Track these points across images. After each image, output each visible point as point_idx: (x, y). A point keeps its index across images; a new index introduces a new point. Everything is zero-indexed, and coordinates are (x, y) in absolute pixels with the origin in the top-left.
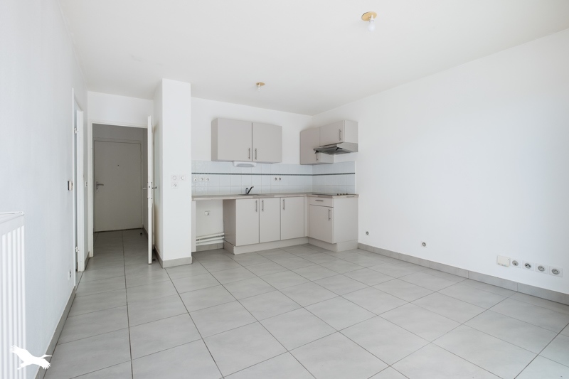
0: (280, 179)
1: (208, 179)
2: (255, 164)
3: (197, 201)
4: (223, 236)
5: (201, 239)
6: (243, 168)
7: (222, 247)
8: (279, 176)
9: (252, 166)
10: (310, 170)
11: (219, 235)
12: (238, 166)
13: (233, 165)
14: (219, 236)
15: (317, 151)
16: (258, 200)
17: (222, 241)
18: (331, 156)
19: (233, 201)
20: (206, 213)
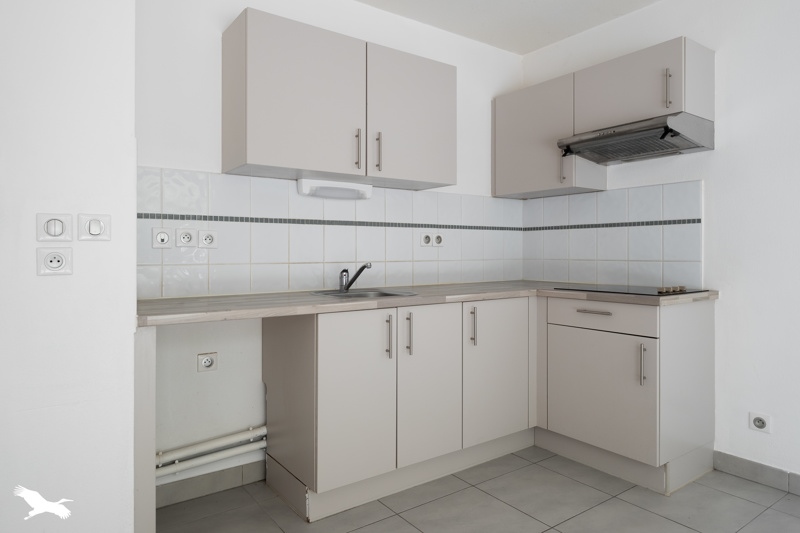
0: (439, 239)
1: (211, 239)
2: (366, 189)
3: (160, 328)
4: (261, 439)
5: (181, 460)
6: (328, 203)
7: (258, 476)
8: (433, 230)
9: (359, 196)
10: (515, 213)
11: (250, 435)
12: (314, 194)
13: (299, 191)
14: (248, 442)
15: (568, 150)
16: (392, 312)
17: (258, 457)
18: (600, 167)
19: (310, 321)
20: (204, 360)
